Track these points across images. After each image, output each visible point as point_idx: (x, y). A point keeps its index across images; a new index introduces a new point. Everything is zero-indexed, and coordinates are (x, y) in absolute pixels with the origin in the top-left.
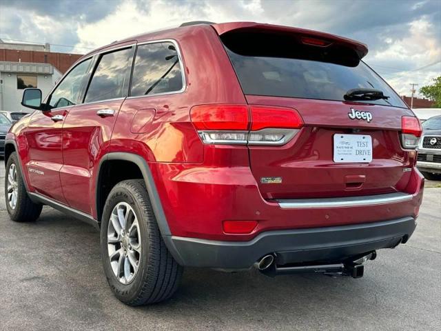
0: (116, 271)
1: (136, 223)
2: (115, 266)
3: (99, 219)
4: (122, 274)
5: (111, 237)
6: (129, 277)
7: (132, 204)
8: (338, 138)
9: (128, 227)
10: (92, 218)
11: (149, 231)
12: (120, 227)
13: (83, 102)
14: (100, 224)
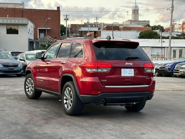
0: (66, 107)
1: (71, 93)
2: (66, 106)
3: (61, 93)
4: (68, 107)
5: (65, 98)
6: (70, 108)
7: (70, 88)
8: (122, 70)
9: (69, 94)
10: (59, 94)
11: (74, 94)
12: (67, 95)
13: (56, 58)
14: (61, 95)
